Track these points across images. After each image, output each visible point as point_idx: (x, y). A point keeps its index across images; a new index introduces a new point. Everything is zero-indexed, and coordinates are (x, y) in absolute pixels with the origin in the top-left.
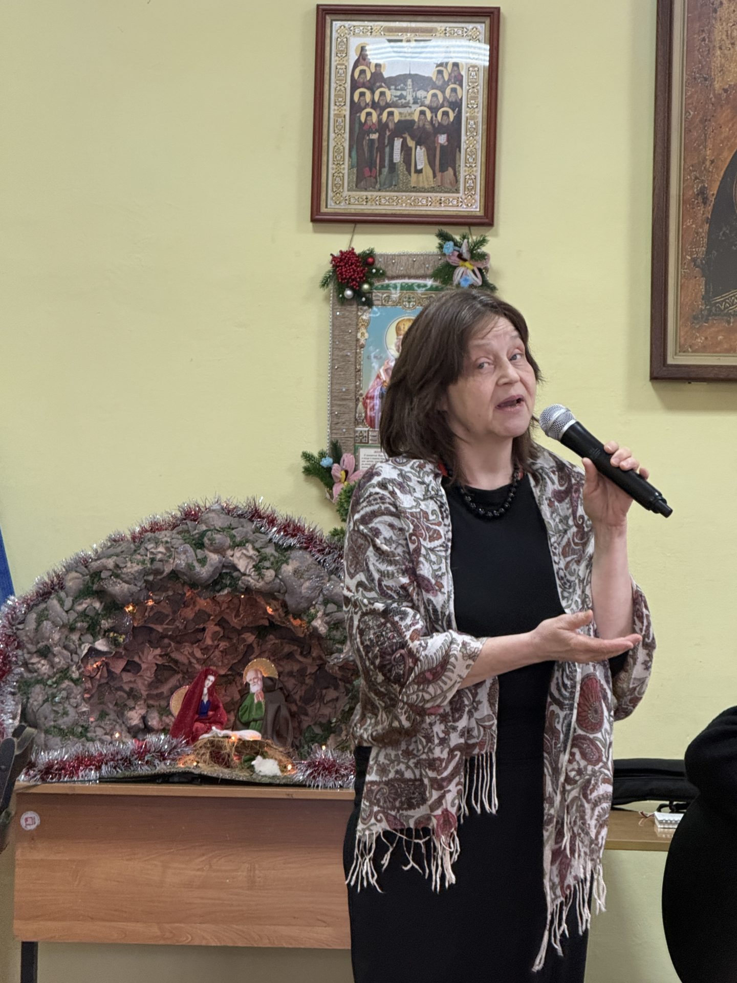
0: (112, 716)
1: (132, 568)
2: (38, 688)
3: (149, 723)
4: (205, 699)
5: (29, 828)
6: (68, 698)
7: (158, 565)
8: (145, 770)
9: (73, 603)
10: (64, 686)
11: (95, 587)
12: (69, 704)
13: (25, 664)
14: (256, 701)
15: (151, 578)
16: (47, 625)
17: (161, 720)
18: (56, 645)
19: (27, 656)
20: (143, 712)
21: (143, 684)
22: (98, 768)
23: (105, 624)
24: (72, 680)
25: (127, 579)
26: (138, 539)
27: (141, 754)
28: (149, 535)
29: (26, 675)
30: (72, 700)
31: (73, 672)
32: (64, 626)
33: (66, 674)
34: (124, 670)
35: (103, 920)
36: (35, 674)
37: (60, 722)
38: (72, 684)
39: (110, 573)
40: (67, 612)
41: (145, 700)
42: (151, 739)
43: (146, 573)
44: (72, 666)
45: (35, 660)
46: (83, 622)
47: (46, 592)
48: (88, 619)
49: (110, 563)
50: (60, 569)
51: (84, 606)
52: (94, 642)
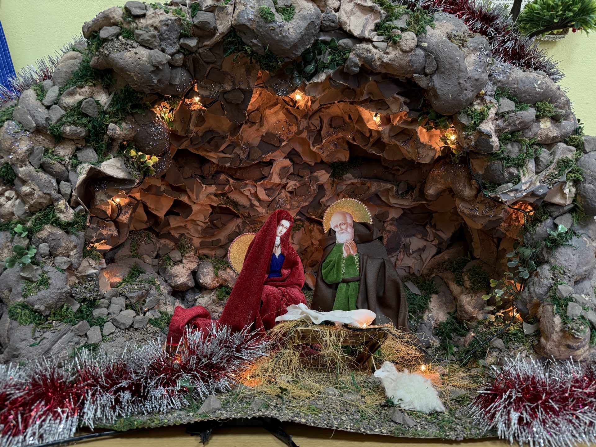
3: (201, 281)
4: (278, 252)
6: (52, 255)
7: (203, 16)
9: (61, 94)
10: (43, 234)
11: (96, 60)
12: (54, 265)
14: (345, 255)
15: (193, 43)
17: (217, 275)
18: (22, 162)
20: (193, 266)
23: (118, 130)
24: (57, 223)
25: (146, 37)
30: (60, 260)
31: (61, 211)
32: (38, 130)
33: (47, 215)
34: (170, 213)
37: (34, 297)
38: (59, 232)
39: (116, 29)
40: (48, 108)
41: (196, 250)
44: (58, 200)
46: (74, 124)
48: (84, 120)
51: (78, 98)
52: (100, 162)
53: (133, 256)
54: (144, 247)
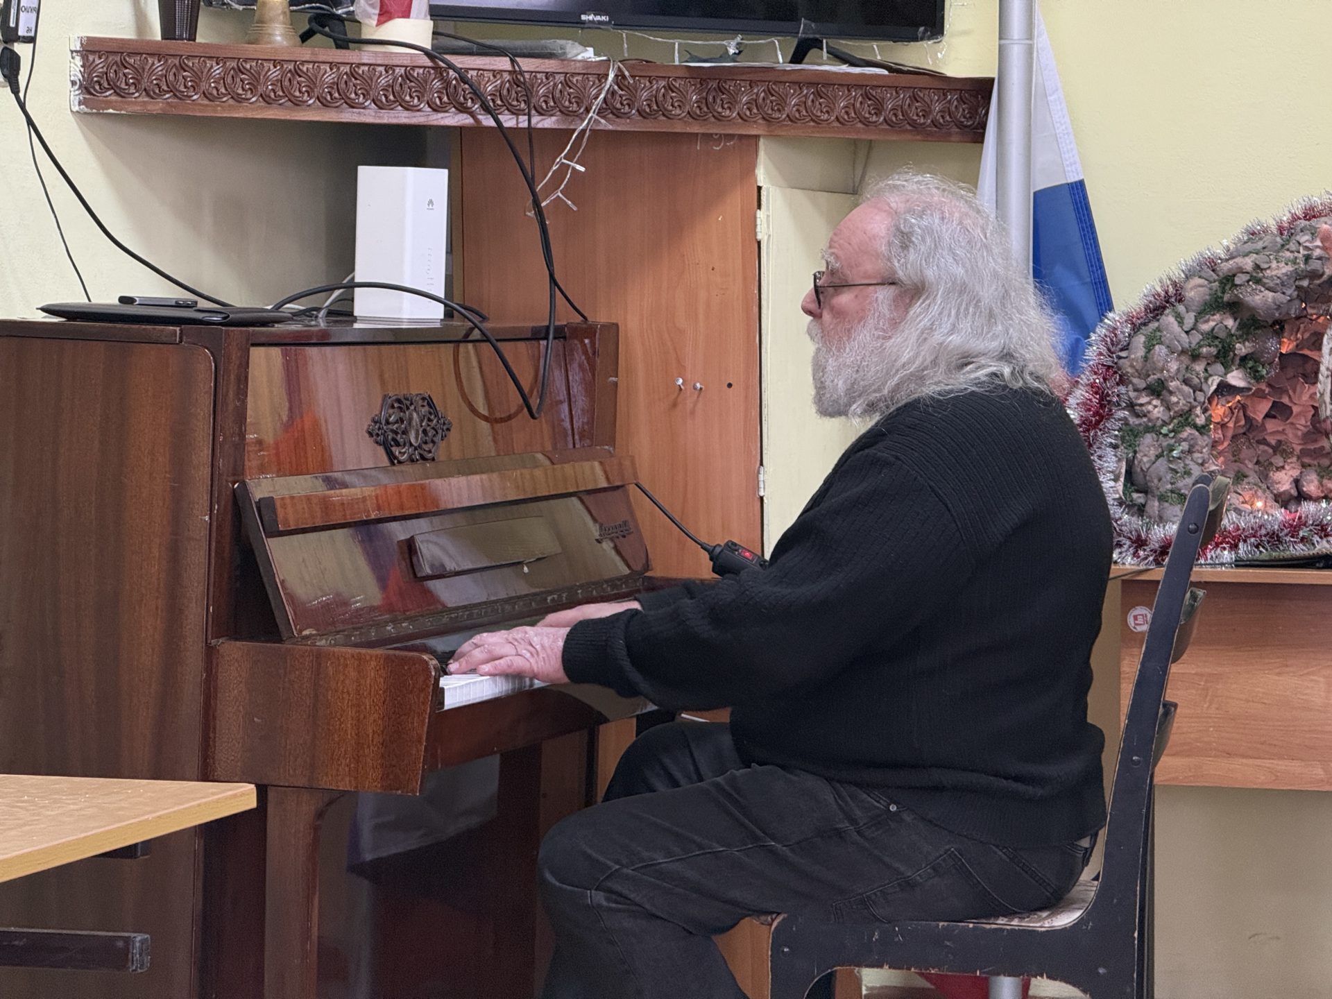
0: (1253, 478)
1: (1279, 269)
2: (1148, 439)
3: (1305, 489)
5: (1139, 629)
6: (1190, 452)
7: (1315, 265)
8: (1300, 550)
9: (1196, 321)
10: (1184, 435)
11: (1226, 297)
12: (1192, 460)
13: (1131, 406)
15: (1305, 283)
16: (1160, 350)
17: (1321, 484)
18: (1173, 379)
19: (1132, 394)
20: (1296, 473)
21: (1296, 436)
22: (1234, 547)
23: (1242, 349)
24: (1195, 427)
25: (1271, 285)
26: (1287, 231)
27: (1294, 529)
28: (1303, 223)
29: (1133, 421)
30: (1196, 455)
31: (1197, 416)
32: (1183, 352)
33: (1187, 419)
34: (1268, 416)
35: (1244, 756)
36: (1145, 419)
37: (1180, 484)
38: (1196, 433)
39: (1247, 277)
40: (1187, 332)
41: (1299, 458)
42: (1308, 508)
43: (1299, 276)
44: (1196, 407)
45: (1143, 400)
46: (1210, 346)
47: (1157, 308)
48: (1217, 342)
49: (1248, 263)
50: (1178, 275)
51: (1212, 324)
52: (1226, 374)
53: (1235, 461)
54: (1246, 452)
